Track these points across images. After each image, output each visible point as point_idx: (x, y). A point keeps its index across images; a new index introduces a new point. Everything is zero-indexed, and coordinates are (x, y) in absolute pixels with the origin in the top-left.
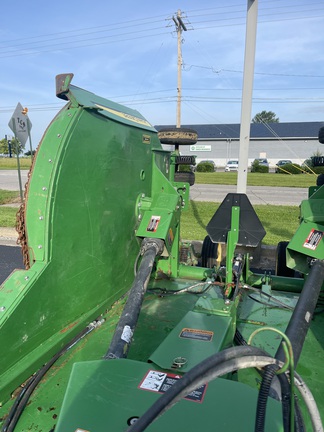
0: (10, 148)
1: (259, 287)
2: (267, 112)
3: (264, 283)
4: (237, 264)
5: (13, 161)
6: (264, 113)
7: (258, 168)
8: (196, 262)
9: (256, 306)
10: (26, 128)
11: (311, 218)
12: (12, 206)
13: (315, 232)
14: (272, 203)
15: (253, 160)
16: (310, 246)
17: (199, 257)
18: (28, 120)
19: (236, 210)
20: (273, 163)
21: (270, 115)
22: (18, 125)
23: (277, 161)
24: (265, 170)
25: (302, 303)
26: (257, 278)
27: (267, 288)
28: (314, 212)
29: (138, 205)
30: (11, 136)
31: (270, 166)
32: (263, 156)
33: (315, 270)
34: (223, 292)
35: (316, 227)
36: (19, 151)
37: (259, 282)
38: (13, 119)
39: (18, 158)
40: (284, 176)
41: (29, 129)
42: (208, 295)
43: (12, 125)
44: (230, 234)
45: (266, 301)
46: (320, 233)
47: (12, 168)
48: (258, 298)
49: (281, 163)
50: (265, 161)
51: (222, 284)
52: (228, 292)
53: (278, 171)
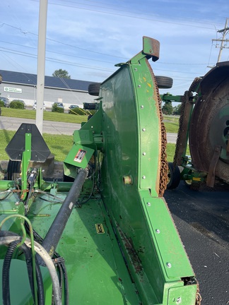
1: (49, 191)
2: (63, 70)
3: (53, 188)
4: (32, 175)
6: (60, 70)
7: (57, 109)
8: (3, 177)
9: (45, 203)
11: (79, 142)
13: (81, 151)
14: (65, 134)
15: (53, 103)
16: (78, 160)
17: (6, 173)
19: (28, 136)
20: (67, 107)
21: (65, 73)
23: (70, 105)
24: (62, 111)
25: (69, 197)
26: (48, 184)
27: (54, 191)
28: (81, 139)
31: (65, 108)
32: (60, 101)
33: (80, 175)
34: (20, 197)
35: (82, 148)
37: (49, 187)
40: (74, 116)
42: (9, 201)
44: (24, 153)
45: (52, 200)
46: (84, 151)
48: (47, 198)
49: (72, 107)
50: (62, 105)
51: (19, 191)
52: (24, 196)
53: (70, 112)
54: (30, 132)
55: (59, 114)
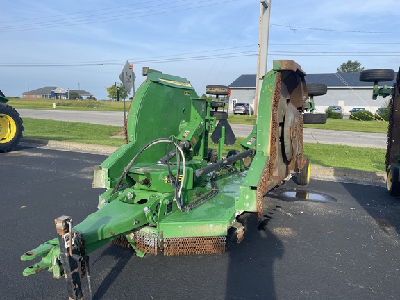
0: (118, 93)
2: (353, 61)
5: (121, 104)
6: (349, 62)
7: (331, 114)
10: (131, 80)
12: (119, 137)
13: (254, 138)
15: (327, 107)
18: (133, 73)
19: (223, 128)
20: (347, 110)
21: (356, 64)
22: (126, 77)
23: (351, 108)
24: (339, 116)
29: (181, 125)
30: (119, 83)
31: (343, 112)
32: (340, 103)
36: (126, 96)
38: (123, 73)
39: (124, 102)
40: (355, 122)
41: (134, 80)
43: (122, 77)
44: (221, 140)
47: (119, 109)
49: (354, 110)
50: (340, 109)
53: (351, 118)
54: (225, 126)
55: (334, 120)
